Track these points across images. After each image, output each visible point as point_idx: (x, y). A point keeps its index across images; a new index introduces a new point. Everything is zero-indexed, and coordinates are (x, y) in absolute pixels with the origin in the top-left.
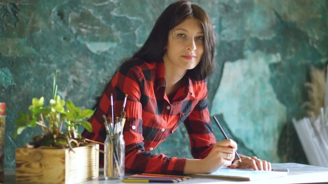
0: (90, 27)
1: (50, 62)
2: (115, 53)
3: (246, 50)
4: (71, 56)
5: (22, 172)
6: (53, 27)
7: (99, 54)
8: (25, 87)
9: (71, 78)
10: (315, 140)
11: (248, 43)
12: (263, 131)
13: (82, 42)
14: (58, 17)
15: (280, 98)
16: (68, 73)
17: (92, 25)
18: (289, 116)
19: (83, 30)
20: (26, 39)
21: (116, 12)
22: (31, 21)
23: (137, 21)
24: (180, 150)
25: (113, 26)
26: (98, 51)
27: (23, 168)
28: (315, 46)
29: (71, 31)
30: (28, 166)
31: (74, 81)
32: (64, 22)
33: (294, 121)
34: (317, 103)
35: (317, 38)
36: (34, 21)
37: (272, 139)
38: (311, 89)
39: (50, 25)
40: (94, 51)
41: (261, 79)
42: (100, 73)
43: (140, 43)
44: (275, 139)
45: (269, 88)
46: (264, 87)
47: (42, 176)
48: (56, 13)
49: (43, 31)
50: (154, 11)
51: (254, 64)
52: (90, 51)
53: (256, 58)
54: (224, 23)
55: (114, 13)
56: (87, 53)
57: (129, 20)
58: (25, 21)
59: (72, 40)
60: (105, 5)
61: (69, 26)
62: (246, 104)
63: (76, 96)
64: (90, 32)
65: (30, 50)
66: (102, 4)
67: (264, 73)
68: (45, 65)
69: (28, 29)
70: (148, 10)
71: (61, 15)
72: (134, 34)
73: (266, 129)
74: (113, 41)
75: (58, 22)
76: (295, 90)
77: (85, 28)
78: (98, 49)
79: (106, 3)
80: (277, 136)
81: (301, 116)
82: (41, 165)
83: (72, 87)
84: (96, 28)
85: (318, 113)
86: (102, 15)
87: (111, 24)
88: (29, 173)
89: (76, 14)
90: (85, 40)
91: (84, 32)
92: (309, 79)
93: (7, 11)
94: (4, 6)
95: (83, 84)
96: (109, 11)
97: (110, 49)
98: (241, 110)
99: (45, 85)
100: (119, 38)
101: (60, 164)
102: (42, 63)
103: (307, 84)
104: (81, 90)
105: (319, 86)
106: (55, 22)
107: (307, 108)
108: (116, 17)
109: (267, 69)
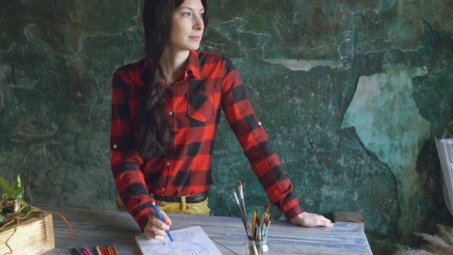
0: (216, 44)
2: (242, 68)
3: (385, 63)
11: (388, 55)
12: (401, 146)
15: (424, 113)
17: (218, 42)
18: (432, 134)
19: (210, 47)
21: (242, 29)
23: (263, 37)
25: (239, 42)
37: (410, 155)
41: (401, 93)
44: (414, 154)
45: (411, 103)
46: (404, 101)
50: (282, 26)
51: (393, 78)
53: (397, 71)
55: (240, 31)
57: (255, 36)
62: (382, 119)
64: (217, 49)
66: (228, 22)
67: (406, 87)
70: (275, 26)
72: (261, 49)
73: (404, 144)
74: (239, 57)
76: (444, 105)
77: (211, 45)
79: (232, 21)
80: (417, 152)
84: (222, 44)
86: (228, 32)
87: (237, 41)
91: (211, 49)
93: (141, 32)
94: (138, 29)
96: (234, 28)
98: (376, 124)
100: (246, 54)
108: (242, 33)
109: (410, 83)
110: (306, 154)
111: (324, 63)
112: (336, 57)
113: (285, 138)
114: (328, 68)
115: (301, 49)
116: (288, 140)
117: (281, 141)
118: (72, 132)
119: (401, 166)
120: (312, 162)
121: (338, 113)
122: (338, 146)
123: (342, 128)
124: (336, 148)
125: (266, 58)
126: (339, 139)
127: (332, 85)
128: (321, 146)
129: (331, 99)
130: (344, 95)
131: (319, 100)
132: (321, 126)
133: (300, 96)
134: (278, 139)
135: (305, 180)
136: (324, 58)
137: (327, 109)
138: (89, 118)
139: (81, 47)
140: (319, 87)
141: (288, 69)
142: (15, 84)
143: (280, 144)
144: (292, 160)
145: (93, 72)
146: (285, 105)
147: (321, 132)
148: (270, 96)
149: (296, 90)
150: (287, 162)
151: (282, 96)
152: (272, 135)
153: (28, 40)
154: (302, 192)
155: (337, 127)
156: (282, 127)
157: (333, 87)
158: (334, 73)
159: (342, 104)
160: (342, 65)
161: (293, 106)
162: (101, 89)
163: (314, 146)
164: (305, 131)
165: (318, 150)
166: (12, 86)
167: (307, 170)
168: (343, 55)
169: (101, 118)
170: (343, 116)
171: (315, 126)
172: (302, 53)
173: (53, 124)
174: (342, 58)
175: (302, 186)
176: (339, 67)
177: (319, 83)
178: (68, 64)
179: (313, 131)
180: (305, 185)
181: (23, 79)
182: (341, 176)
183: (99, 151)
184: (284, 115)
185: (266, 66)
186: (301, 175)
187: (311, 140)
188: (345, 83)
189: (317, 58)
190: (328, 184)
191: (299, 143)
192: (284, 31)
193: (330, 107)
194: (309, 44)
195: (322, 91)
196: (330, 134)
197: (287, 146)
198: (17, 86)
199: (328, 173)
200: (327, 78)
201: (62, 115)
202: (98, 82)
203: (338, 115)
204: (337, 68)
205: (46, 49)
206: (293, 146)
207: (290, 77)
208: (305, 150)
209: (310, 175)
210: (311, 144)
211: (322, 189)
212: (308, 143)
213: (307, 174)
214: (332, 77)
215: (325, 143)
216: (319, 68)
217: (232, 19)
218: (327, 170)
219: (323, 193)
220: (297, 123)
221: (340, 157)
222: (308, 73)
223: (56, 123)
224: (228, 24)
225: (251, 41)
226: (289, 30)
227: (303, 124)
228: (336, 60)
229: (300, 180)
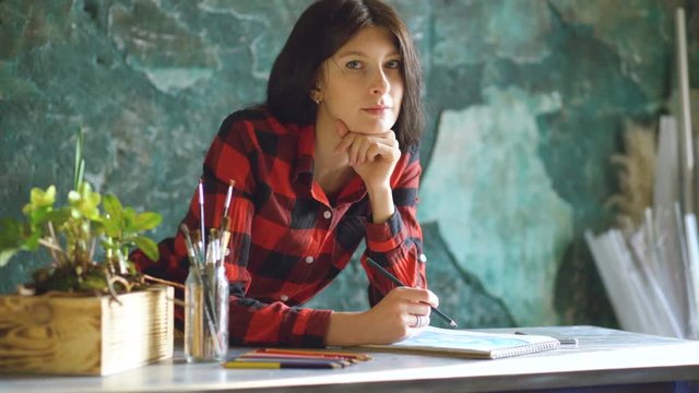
0: (153, 36)
1: (68, 112)
2: (208, 92)
3: (487, 85)
4: (114, 97)
5: (8, 347)
6: (74, 35)
7: (174, 94)
8: (16, 164)
9: (114, 145)
10: (633, 278)
11: (491, 70)
12: (523, 257)
13: (137, 68)
14: (87, 15)
15: (560, 188)
16: (108, 134)
17: (160, 31)
18: (579, 226)
19: (139, 42)
20: (17, 63)
21: (210, 4)
22: (27, 22)
23: (254, 23)
24: (347, 299)
25: (203, 34)
26: (172, 88)
27: (11, 338)
28: (635, 77)
29: (114, 45)
30: (22, 333)
31: (121, 152)
32: (99, 26)
33: (589, 236)
34: (638, 197)
35: (638, 59)
36: (34, 24)
37: (541, 276)
38: (624, 168)
39: (69, 32)
40: (163, 87)
41: (519, 148)
42: (176, 133)
43: (261, 69)
44: (548, 274)
45: (536, 166)
46: (524, 165)
47: (52, 354)
48: (82, 6)
49: (53, 45)
51: (503, 116)
52: (154, 87)
53: (509, 103)
54: (441, 28)
55: (206, 6)
56: (148, 91)
57: (237, 21)
58: (14, 24)
59: (116, 64)
61: (109, 34)
62: (487, 203)
63: (124, 184)
64: (153, 46)
65: (25, 85)
67: (526, 134)
68: (59, 117)
69: (20, 41)
71: (92, 10)
72: (249, 51)
73: (529, 253)
74: (203, 66)
75: (86, 26)
76: (591, 171)
77: (143, 38)
78: (171, 82)
80: (553, 269)
81: (603, 225)
82: (49, 332)
83: (116, 164)
84: (167, 37)
85: (639, 221)
86: (179, 9)
87: (199, 31)
88: (24, 349)
89: (124, 9)
90: (143, 64)
91: (142, 47)
92: (621, 146)
95: (139, 159)
96: (194, 1)
97: (198, 83)
98: (477, 214)
99: (58, 161)
100: (218, 59)
101: (91, 328)
102: (52, 112)
103: (617, 158)
104: (136, 172)
105: (642, 162)
106: (80, 25)
107: (616, 209)
108: (210, 14)
109: (532, 126)
119: (526, 304)
185: (260, 89)
225: (227, 31)
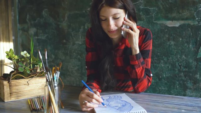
21: (142, 6)
23: (154, 9)
50: (163, 4)
55: (141, 7)
57: (149, 10)
60: (137, 4)
66: (135, 3)
70: (159, 4)
72: (152, 16)
74: (141, 20)
79: (138, 2)
87: (140, 12)
96: (138, 6)
97: (140, 24)
100: (144, 19)
108: (142, 8)
110: (177, 72)
111: (186, 22)
112: (194, 18)
113: (166, 63)
114: (189, 25)
115: (174, 15)
116: (167, 64)
117: (164, 65)
118: (60, 59)
120: (181, 76)
121: (195, 49)
122: (196, 68)
123: (198, 57)
124: (194, 69)
125: (155, 20)
126: (196, 64)
127: (191, 34)
128: (185, 67)
129: (191, 42)
130: (199, 39)
131: (184, 42)
132: (185, 56)
133: (174, 40)
134: (162, 63)
135: (177, 86)
136: (187, 19)
137: (189, 47)
138: (68, 53)
139: (66, 18)
140: (184, 35)
141: (167, 26)
142: (38, 37)
143: (163, 66)
144: (169, 75)
145: (71, 30)
146: (165, 45)
147: (185, 59)
148: (157, 40)
149: (172, 37)
150: (167, 75)
151: (164, 40)
152: (159, 61)
153: (44, 16)
154: (175, 93)
155: (195, 57)
156: (164, 57)
157: (192, 35)
158: (192, 27)
159: (198, 44)
160: (197, 23)
161: (170, 46)
162: (74, 38)
163: (182, 67)
164: (177, 59)
165: (184, 70)
166: (36, 38)
167: (178, 81)
168: (198, 17)
169: (74, 52)
170: (198, 51)
171: (182, 56)
172: (174, 17)
173: (52, 55)
174: (197, 19)
175: (175, 89)
176: (195, 24)
177: (184, 33)
178: (60, 27)
179: (181, 59)
180: (177, 89)
181: (41, 35)
182: (198, 85)
183: (72, 68)
184: (165, 50)
185: (155, 25)
186: (174, 83)
187: (180, 64)
188: (199, 32)
189: (183, 19)
190: (190, 89)
191: (173, 66)
192: (164, 6)
193: (191, 46)
194: (179, 12)
195: (186, 37)
196: (191, 61)
197: (167, 67)
198: (39, 38)
199: (190, 83)
200: (189, 30)
201: (56, 51)
202: (73, 35)
203: (195, 50)
204: (194, 25)
205: (51, 20)
206: (170, 67)
207: (168, 30)
208: (176, 69)
209: (180, 84)
210: (180, 66)
211: (187, 92)
212: (178, 66)
213: (178, 83)
214: (191, 29)
215: (188, 66)
216: (184, 25)
217: (137, 2)
218: (189, 81)
219: (187, 94)
220: (172, 55)
221: (197, 74)
222: (178, 28)
223: (54, 55)
224: (135, 4)
225: (147, 12)
226: (167, 6)
227: (176, 55)
228: (194, 20)
229: (174, 86)
